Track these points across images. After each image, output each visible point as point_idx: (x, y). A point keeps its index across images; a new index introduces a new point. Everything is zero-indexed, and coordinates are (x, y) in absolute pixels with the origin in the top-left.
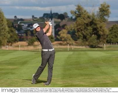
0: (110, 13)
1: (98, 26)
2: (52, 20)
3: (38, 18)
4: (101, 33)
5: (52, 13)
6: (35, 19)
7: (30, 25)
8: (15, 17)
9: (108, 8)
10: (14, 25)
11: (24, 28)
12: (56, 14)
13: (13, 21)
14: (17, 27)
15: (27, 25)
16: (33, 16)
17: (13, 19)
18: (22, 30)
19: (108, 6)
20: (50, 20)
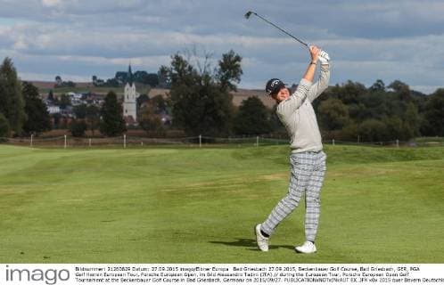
0: (242, 73)
1: (216, 99)
2: (131, 85)
3: (105, 81)
4: (221, 113)
5: (133, 72)
6: (98, 84)
7: (86, 95)
8: (58, 78)
9: (237, 63)
10: (54, 94)
11: (75, 101)
12: (143, 73)
13: (52, 88)
14: (59, 99)
15: (80, 96)
16: (94, 78)
17: (52, 83)
18: (71, 105)
19: (238, 59)
20: (128, 86)
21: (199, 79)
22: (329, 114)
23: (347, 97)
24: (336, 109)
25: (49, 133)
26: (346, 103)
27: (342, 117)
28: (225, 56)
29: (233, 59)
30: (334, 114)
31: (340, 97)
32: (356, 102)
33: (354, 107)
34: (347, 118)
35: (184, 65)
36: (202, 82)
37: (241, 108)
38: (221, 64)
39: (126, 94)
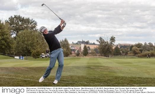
1: (110, 47)
3: (75, 43)
4: (111, 50)
16: (73, 42)
19: (114, 38)
20: (82, 44)
21: (105, 42)
22: (134, 50)
23: (138, 46)
24: (136, 49)
25: (72, 55)
26: (138, 47)
27: (137, 51)
28: (111, 37)
29: (113, 37)
30: (136, 50)
31: (136, 46)
32: (141, 47)
33: (140, 49)
34: (138, 51)
35: (102, 39)
36: (106, 43)
37: (114, 49)
38: (110, 39)
39: (81, 46)
